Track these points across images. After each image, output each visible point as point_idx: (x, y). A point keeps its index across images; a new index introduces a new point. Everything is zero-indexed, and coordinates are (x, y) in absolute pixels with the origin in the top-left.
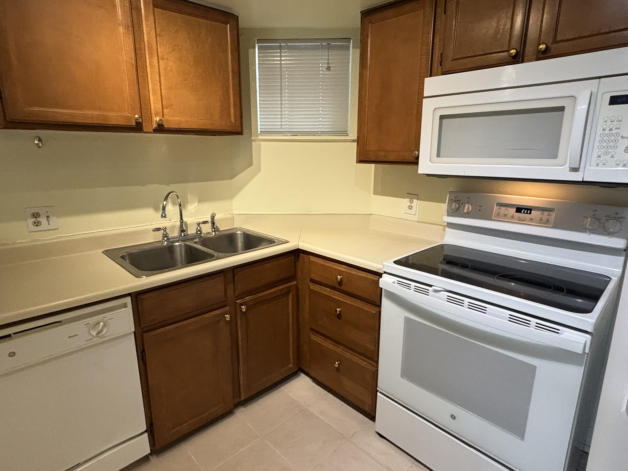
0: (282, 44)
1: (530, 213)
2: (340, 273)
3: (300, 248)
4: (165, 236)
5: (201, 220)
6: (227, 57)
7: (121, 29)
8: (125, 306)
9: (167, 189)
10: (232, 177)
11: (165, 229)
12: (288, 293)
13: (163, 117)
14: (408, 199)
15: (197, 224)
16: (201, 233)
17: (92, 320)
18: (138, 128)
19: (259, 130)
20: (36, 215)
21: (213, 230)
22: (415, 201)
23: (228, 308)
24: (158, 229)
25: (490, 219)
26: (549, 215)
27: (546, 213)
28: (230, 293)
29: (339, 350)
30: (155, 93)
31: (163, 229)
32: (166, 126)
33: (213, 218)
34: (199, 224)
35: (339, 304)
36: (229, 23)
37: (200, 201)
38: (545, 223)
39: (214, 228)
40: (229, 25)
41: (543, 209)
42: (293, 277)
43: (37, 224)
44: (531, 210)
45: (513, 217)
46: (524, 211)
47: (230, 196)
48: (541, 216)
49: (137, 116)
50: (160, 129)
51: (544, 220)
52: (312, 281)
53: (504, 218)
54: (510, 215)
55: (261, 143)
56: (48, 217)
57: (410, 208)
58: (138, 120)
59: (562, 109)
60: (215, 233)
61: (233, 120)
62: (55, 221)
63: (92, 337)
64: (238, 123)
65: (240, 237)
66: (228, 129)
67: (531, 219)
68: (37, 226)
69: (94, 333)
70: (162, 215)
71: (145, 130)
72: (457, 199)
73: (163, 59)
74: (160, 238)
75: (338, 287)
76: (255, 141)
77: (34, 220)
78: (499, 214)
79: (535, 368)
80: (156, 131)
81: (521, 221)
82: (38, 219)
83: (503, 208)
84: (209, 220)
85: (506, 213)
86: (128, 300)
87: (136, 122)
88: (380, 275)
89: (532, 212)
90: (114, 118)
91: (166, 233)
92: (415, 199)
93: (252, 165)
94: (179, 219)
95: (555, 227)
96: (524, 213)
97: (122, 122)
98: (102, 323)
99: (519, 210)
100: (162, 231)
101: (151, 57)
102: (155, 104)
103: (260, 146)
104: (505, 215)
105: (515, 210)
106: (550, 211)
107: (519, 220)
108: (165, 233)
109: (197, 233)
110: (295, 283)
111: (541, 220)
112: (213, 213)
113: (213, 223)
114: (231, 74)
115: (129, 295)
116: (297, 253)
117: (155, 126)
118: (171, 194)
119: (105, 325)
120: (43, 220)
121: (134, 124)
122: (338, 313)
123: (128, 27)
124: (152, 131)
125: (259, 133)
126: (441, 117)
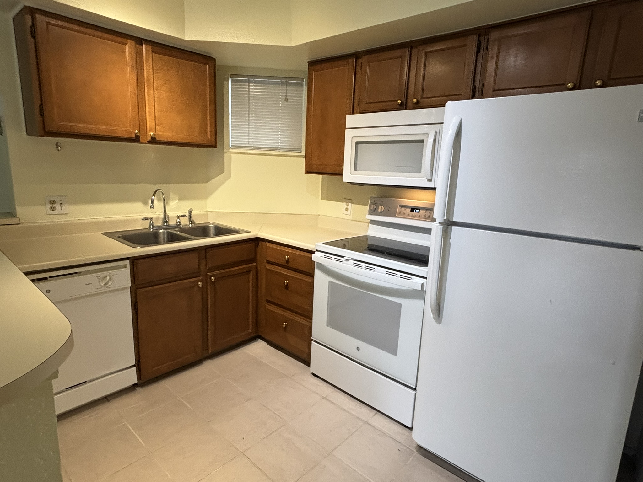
0: (250, 79)
1: (419, 212)
2: (288, 254)
3: (259, 237)
4: (152, 224)
5: (181, 214)
6: (206, 89)
7: (128, 69)
8: (125, 266)
9: (154, 188)
10: (207, 182)
11: (151, 219)
12: (248, 272)
13: (156, 132)
14: (345, 203)
15: (177, 217)
16: (180, 224)
17: (102, 274)
18: (137, 139)
19: (230, 145)
20: (52, 202)
21: (190, 222)
22: (350, 204)
23: (200, 278)
24: (146, 219)
25: (395, 216)
26: (430, 213)
27: (428, 212)
28: (203, 267)
29: (287, 314)
30: (150, 114)
31: (150, 219)
32: (157, 139)
33: (190, 212)
34: (178, 217)
35: (287, 278)
36: (208, 64)
37: (180, 199)
38: (427, 219)
39: (191, 221)
40: (209, 66)
41: (426, 209)
42: (253, 260)
43: (53, 209)
44: (419, 210)
45: (408, 215)
46: (415, 211)
47: (205, 196)
48: (425, 214)
49: (136, 131)
50: (153, 141)
51: (427, 216)
52: (268, 262)
53: (403, 216)
54: (407, 214)
55: (232, 155)
56: (61, 204)
57: (347, 209)
58: (137, 133)
59: (422, 141)
60: (192, 225)
61: (209, 137)
62: (67, 208)
63: (101, 287)
64: (213, 139)
65: (212, 230)
66: (205, 142)
67: (420, 216)
68: (53, 210)
69: (102, 284)
70: (151, 206)
71: (141, 141)
72: (375, 202)
73: (157, 90)
74: (147, 227)
75: (286, 265)
76: (227, 153)
77: (51, 205)
78: (400, 213)
79: (400, 305)
80: (149, 142)
82: (54, 205)
83: (403, 209)
84: (187, 214)
85: (404, 212)
86: (127, 262)
87: (136, 135)
88: (313, 252)
90: (121, 132)
91: (153, 223)
93: (224, 172)
94: (163, 212)
96: (415, 212)
97: (125, 135)
98: (108, 277)
99: (413, 210)
100: (149, 221)
101: (149, 88)
102: (150, 123)
103: (231, 157)
105: (410, 210)
106: (430, 210)
107: (412, 217)
108: (151, 222)
109: (176, 224)
110: (254, 264)
111: (425, 216)
112: (191, 209)
113: (190, 217)
114: (208, 102)
115: (128, 259)
116: (257, 241)
117: (149, 138)
118: (158, 191)
119: (110, 279)
120: (57, 206)
121: (134, 136)
122: (286, 284)
123: (133, 67)
124: (147, 142)
125: (230, 147)
126: (357, 143)
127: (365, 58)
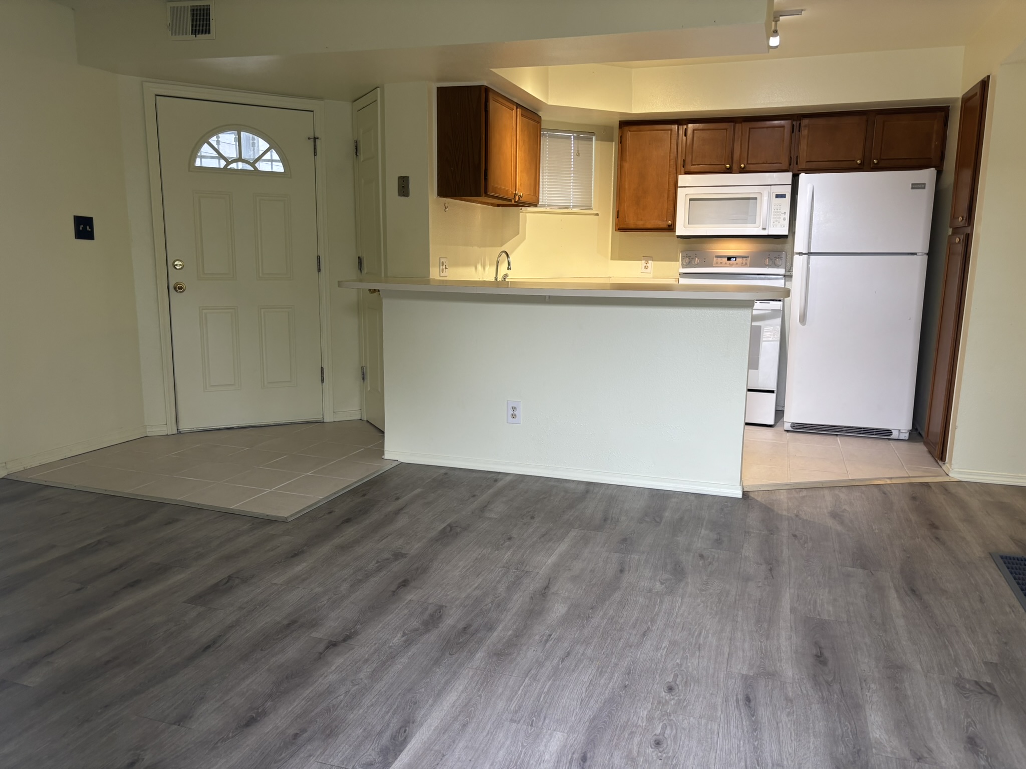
1: (736, 260)
6: (537, 148)
14: (644, 261)
20: (443, 264)
22: (650, 262)
25: (711, 266)
26: (746, 260)
27: (744, 259)
38: (745, 265)
41: (743, 257)
43: (443, 271)
44: (736, 258)
45: (726, 264)
46: (732, 260)
51: (744, 263)
53: (721, 265)
54: (724, 262)
56: (446, 266)
57: (646, 268)
59: (756, 199)
67: (737, 264)
72: (688, 256)
73: (521, 151)
77: (442, 267)
78: (717, 263)
79: (760, 326)
81: (731, 266)
83: (719, 259)
85: (721, 262)
89: (737, 259)
92: (650, 260)
93: (518, 234)
99: (729, 259)
101: (518, 150)
103: (526, 216)
104: (721, 263)
105: (726, 259)
106: (747, 257)
111: (742, 263)
114: (538, 161)
117: (517, 198)
126: (691, 200)
127: (690, 126)
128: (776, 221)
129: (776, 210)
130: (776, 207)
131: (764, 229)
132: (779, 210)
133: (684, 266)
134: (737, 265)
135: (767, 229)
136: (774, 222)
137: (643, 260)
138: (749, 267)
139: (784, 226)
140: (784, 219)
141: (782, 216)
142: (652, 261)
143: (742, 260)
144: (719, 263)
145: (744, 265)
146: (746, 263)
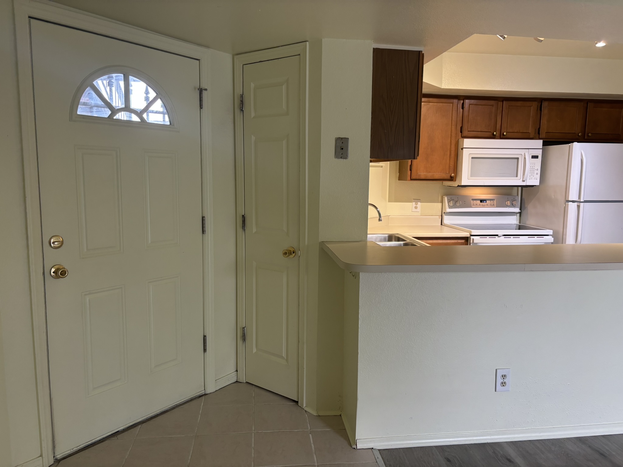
22: (419, 203)
25: (471, 207)
26: (493, 202)
27: (492, 201)
41: (490, 200)
44: (486, 201)
45: (480, 205)
51: (492, 205)
53: (476, 206)
54: (478, 204)
57: (416, 208)
59: (518, 158)
72: (452, 199)
78: (473, 204)
81: (484, 206)
83: (475, 201)
88: (469, 238)
89: (487, 201)
95: (497, 207)
96: (484, 202)
99: (481, 201)
104: (476, 204)
105: (480, 201)
107: (483, 206)
111: (491, 204)
126: (472, 158)
127: (467, 101)
128: (532, 175)
129: (531, 167)
130: (532, 165)
131: (524, 181)
132: (533, 167)
133: (450, 207)
134: (488, 206)
135: (525, 181)
136: (530, 176)
137: (414, 202)
138: (496, 207)
139: (537, 179)
140: (537, 174)
141: (536, 172)
142: (421, 202)
143: (491, 202)
144: (475, 204)
145: (492, 206)
146: (493, 204)
